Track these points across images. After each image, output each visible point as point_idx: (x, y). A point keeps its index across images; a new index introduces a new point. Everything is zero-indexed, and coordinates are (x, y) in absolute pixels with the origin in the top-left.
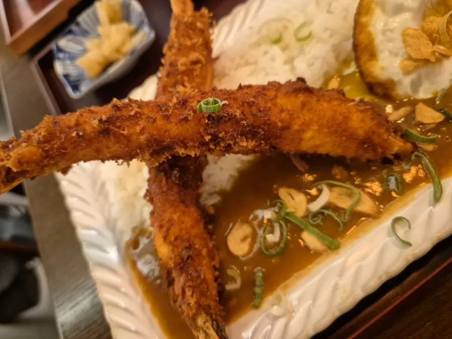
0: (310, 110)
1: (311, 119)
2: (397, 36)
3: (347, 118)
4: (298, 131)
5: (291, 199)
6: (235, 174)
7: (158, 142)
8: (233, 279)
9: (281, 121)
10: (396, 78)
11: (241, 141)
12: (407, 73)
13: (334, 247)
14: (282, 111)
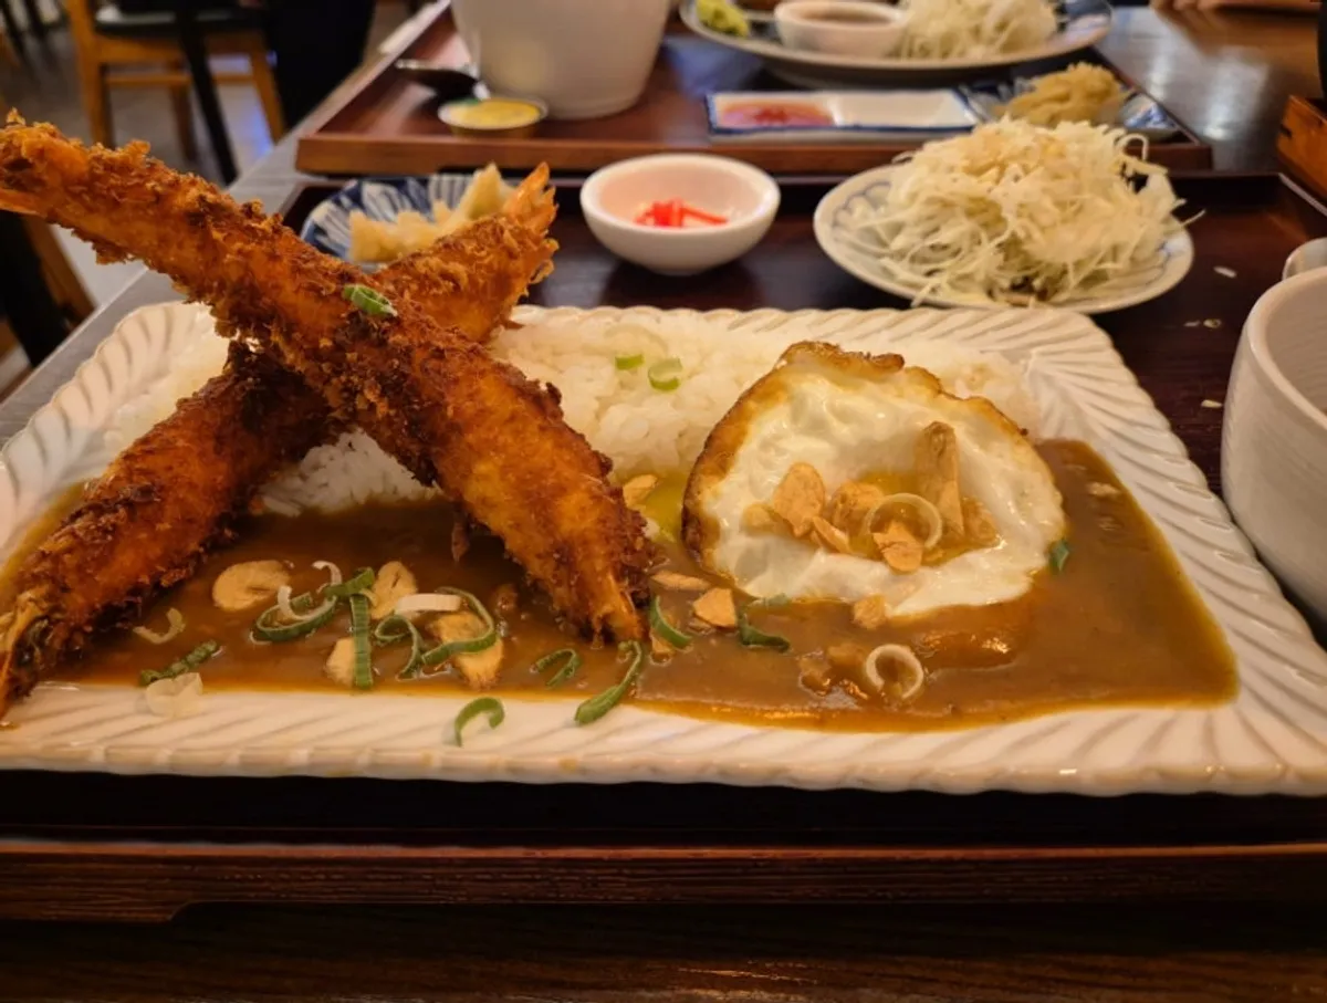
0: (517, 433)
1: (505, 446)
2: (783, 464)
3: (561, 490)
4: (470, 447)
5: (391, 583)
6: (361, 498)
7: (254, 292)
8: (164, 626)
9: (456, 410)
10: (725, 523)
11: (370, 388)
12: (750, 529)
13: (358, 687)
14: (471, 397)
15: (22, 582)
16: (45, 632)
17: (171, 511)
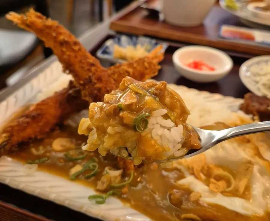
15: (5, 131)
16: (6, 145)
17: (44, 120)
